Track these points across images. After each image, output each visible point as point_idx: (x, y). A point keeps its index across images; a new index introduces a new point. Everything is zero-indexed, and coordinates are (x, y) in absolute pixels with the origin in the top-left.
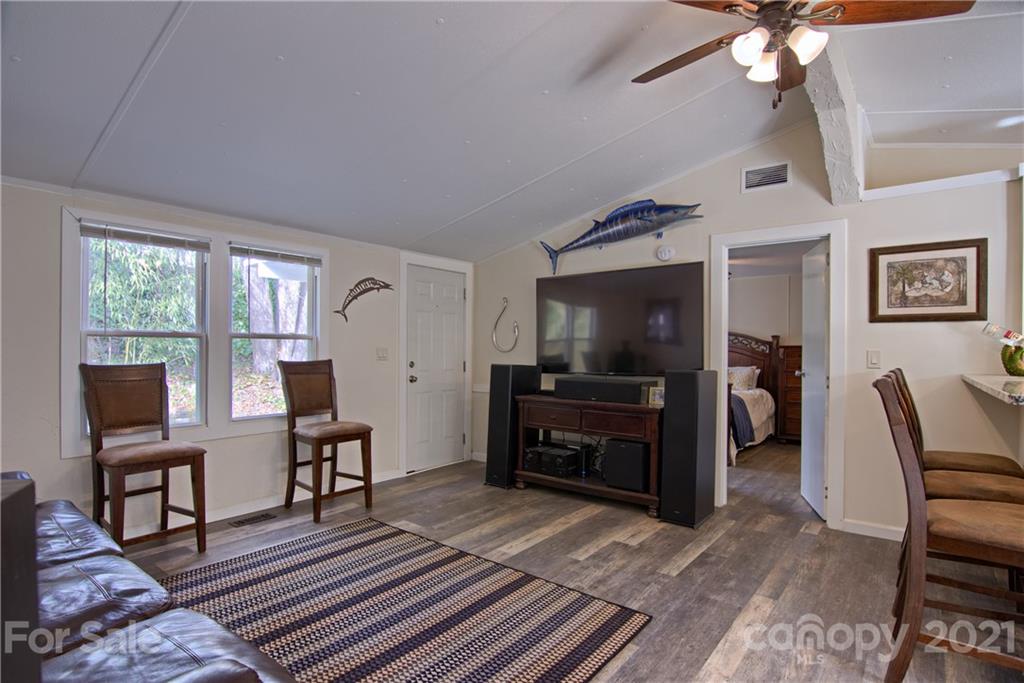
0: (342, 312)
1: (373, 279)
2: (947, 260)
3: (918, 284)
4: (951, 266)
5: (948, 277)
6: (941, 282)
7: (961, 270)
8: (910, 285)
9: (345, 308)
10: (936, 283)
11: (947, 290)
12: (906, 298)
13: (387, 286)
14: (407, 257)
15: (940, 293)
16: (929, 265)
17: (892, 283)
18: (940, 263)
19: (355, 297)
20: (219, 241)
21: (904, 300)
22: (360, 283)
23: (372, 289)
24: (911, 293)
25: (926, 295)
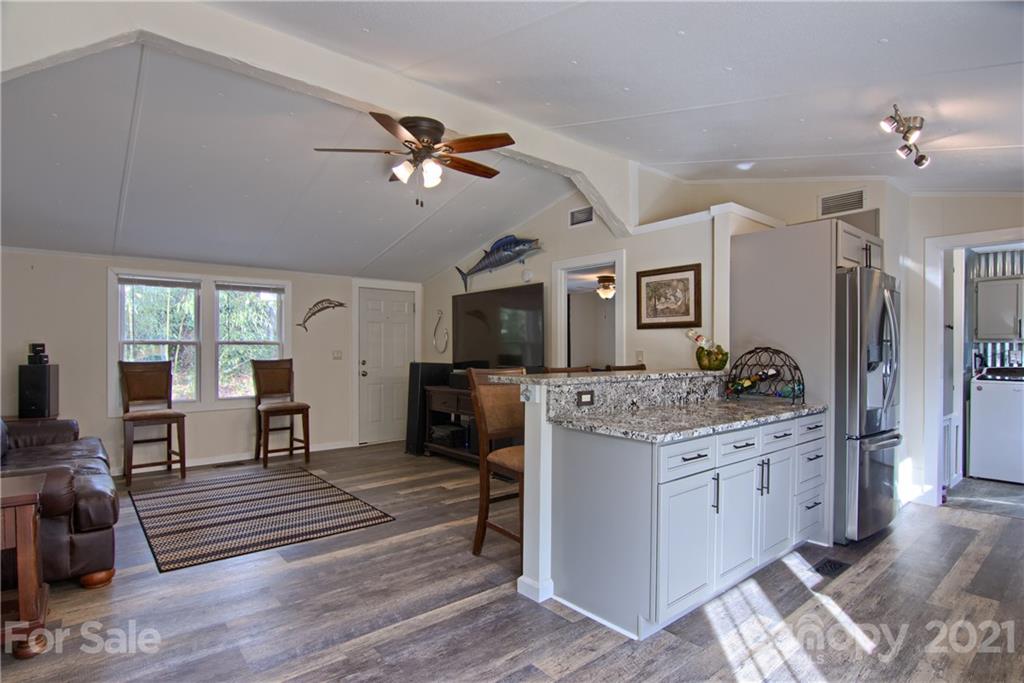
0: (303, 325)
1: (328, 300)
2: (679, 280)
3: (663, 300)
4: (681, 285)
5: (679, 294)
6: (675, 296)
7: (686, 290)
8: (659, 300)
9: (305, 322)
10: (672, 298)
11: (679, 303)
12: (656, 309)
13: (341, 305)
14: (359, 282)
15: (675, 307)
16: (668, 284)
17: (649, 299)
18: (675, 283)
19: (314, 314)
20: (208, 281)
21: (655, 312)
22: (317, 304)
23: (328, 307)
24: (660, 307)
25: (667, 308)
